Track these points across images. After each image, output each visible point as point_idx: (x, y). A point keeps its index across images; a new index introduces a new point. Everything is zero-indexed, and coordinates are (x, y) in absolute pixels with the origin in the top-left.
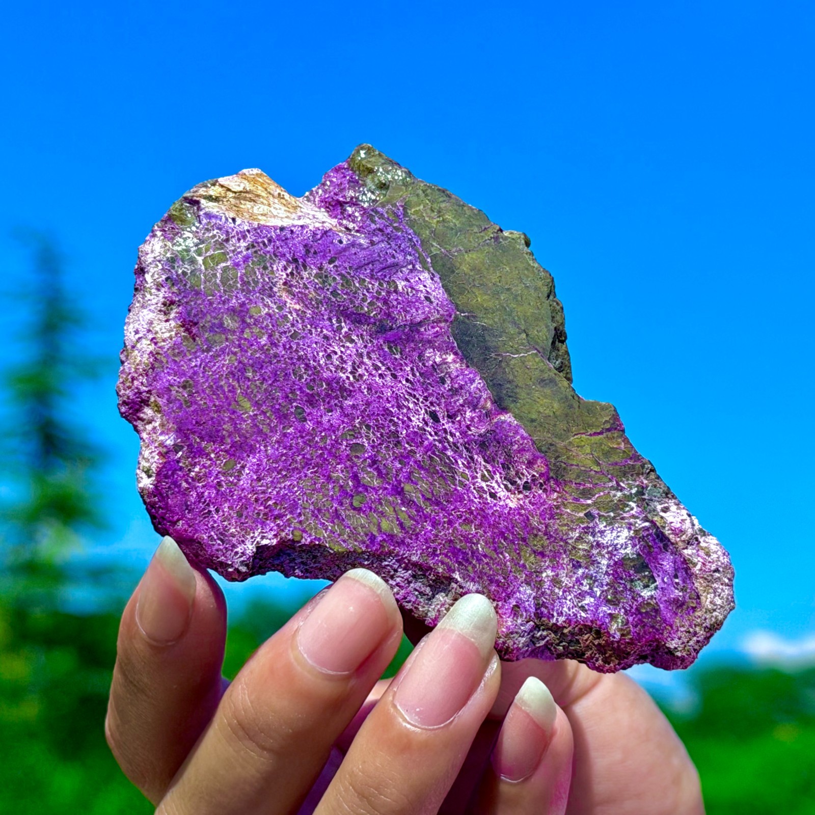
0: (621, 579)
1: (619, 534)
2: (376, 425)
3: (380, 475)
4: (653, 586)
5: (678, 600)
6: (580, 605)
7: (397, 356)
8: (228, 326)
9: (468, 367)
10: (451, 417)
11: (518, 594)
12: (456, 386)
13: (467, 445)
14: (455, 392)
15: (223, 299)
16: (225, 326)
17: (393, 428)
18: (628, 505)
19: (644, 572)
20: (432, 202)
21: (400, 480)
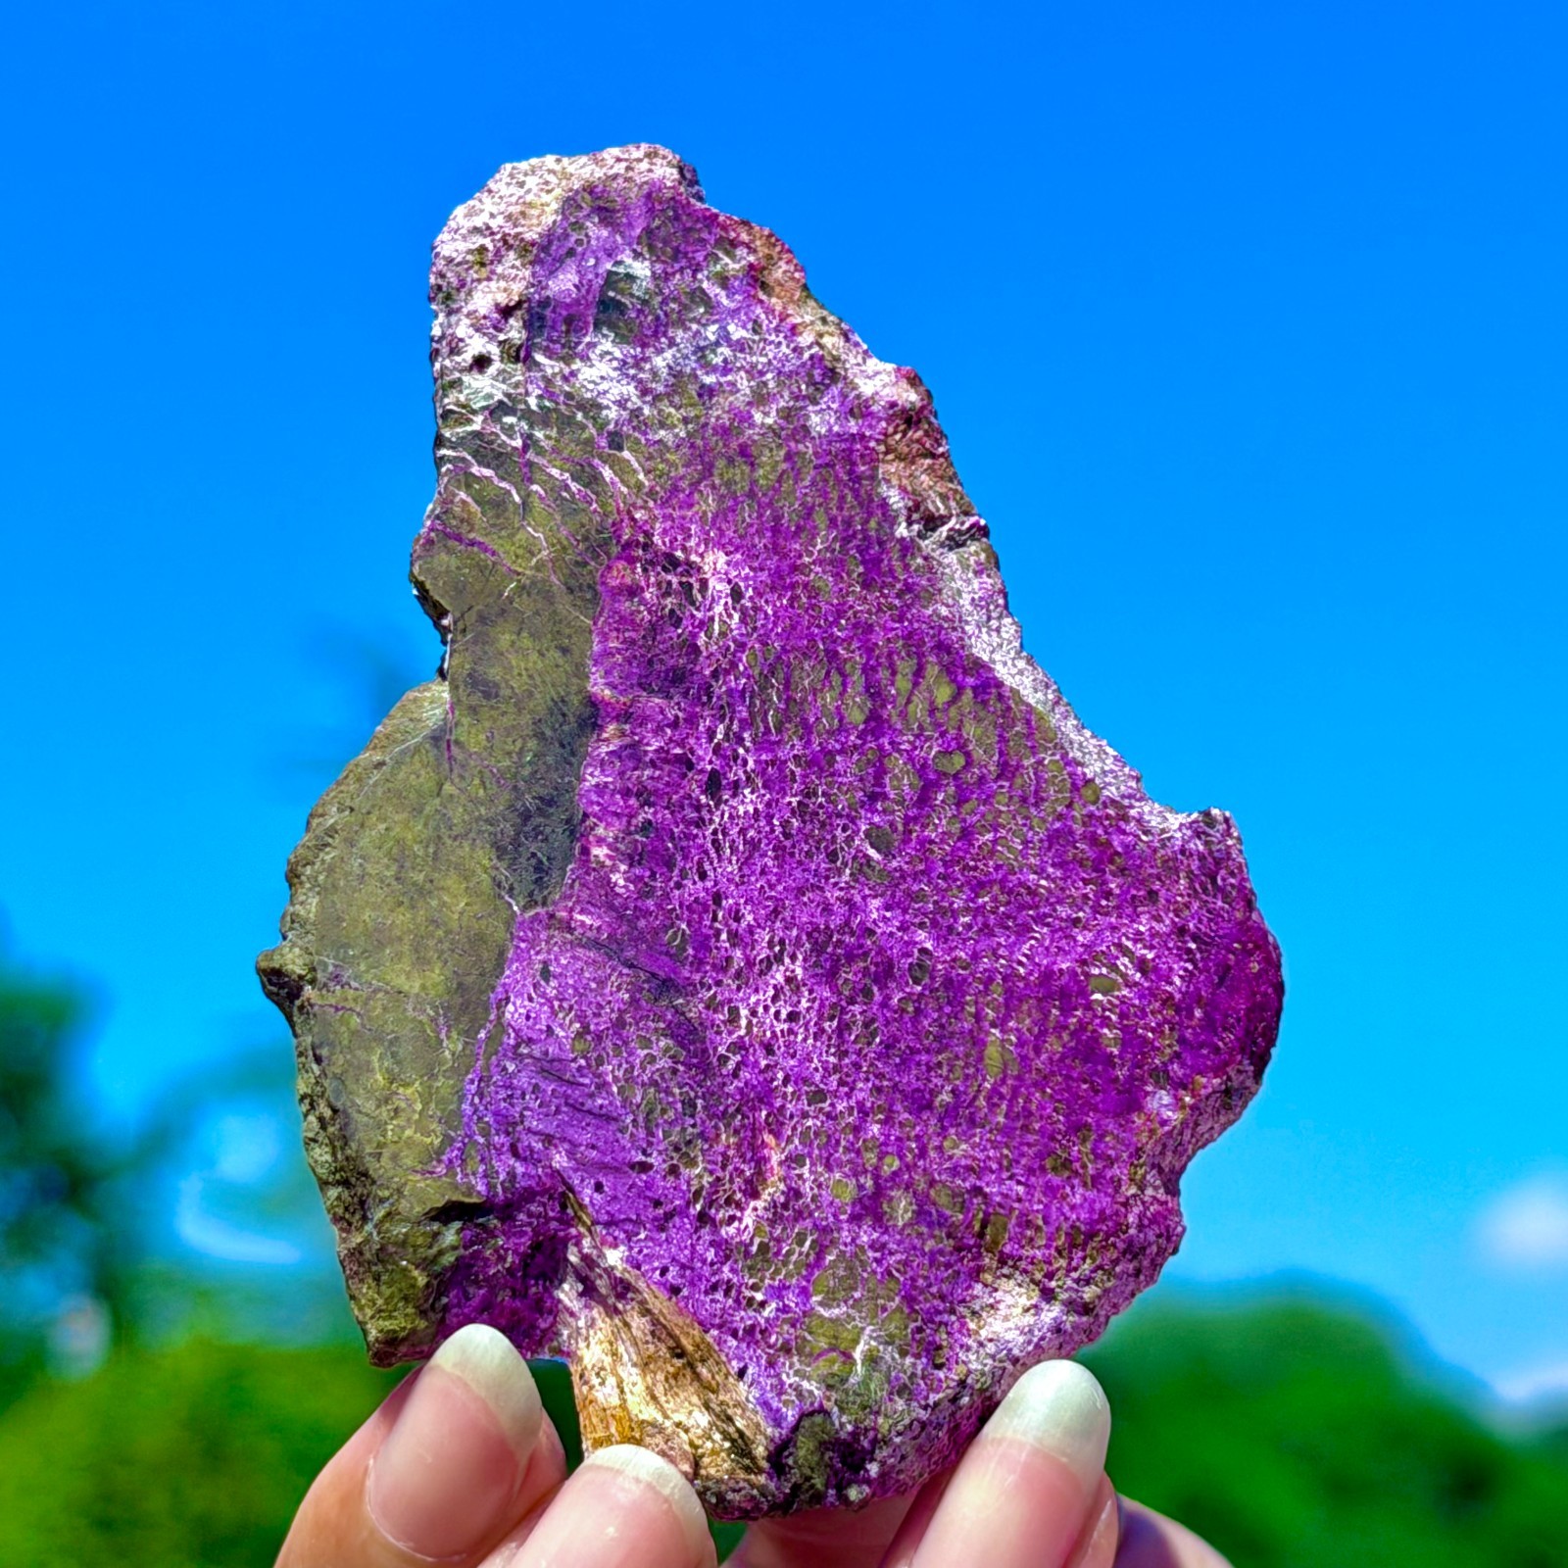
0: (657, 318)
1: (598, 381)
2: (818, 849)
3: (880, 772)
4: (621, 270)
5: (601, 221)
6: (757, 338)
7: (684, 926)
8: (911, 1204)
9: (586, 816)
10: (686, 763)
11: (836, 429)
12: (633, 801)
13: (705, 699)
14: (646, 796)
15: (878, 1255)
16: (915, 1207)
17: (795, 823)
18: (541, 407)
19: (612, 299)
20: (381, 1126)
21: (858, 737)
